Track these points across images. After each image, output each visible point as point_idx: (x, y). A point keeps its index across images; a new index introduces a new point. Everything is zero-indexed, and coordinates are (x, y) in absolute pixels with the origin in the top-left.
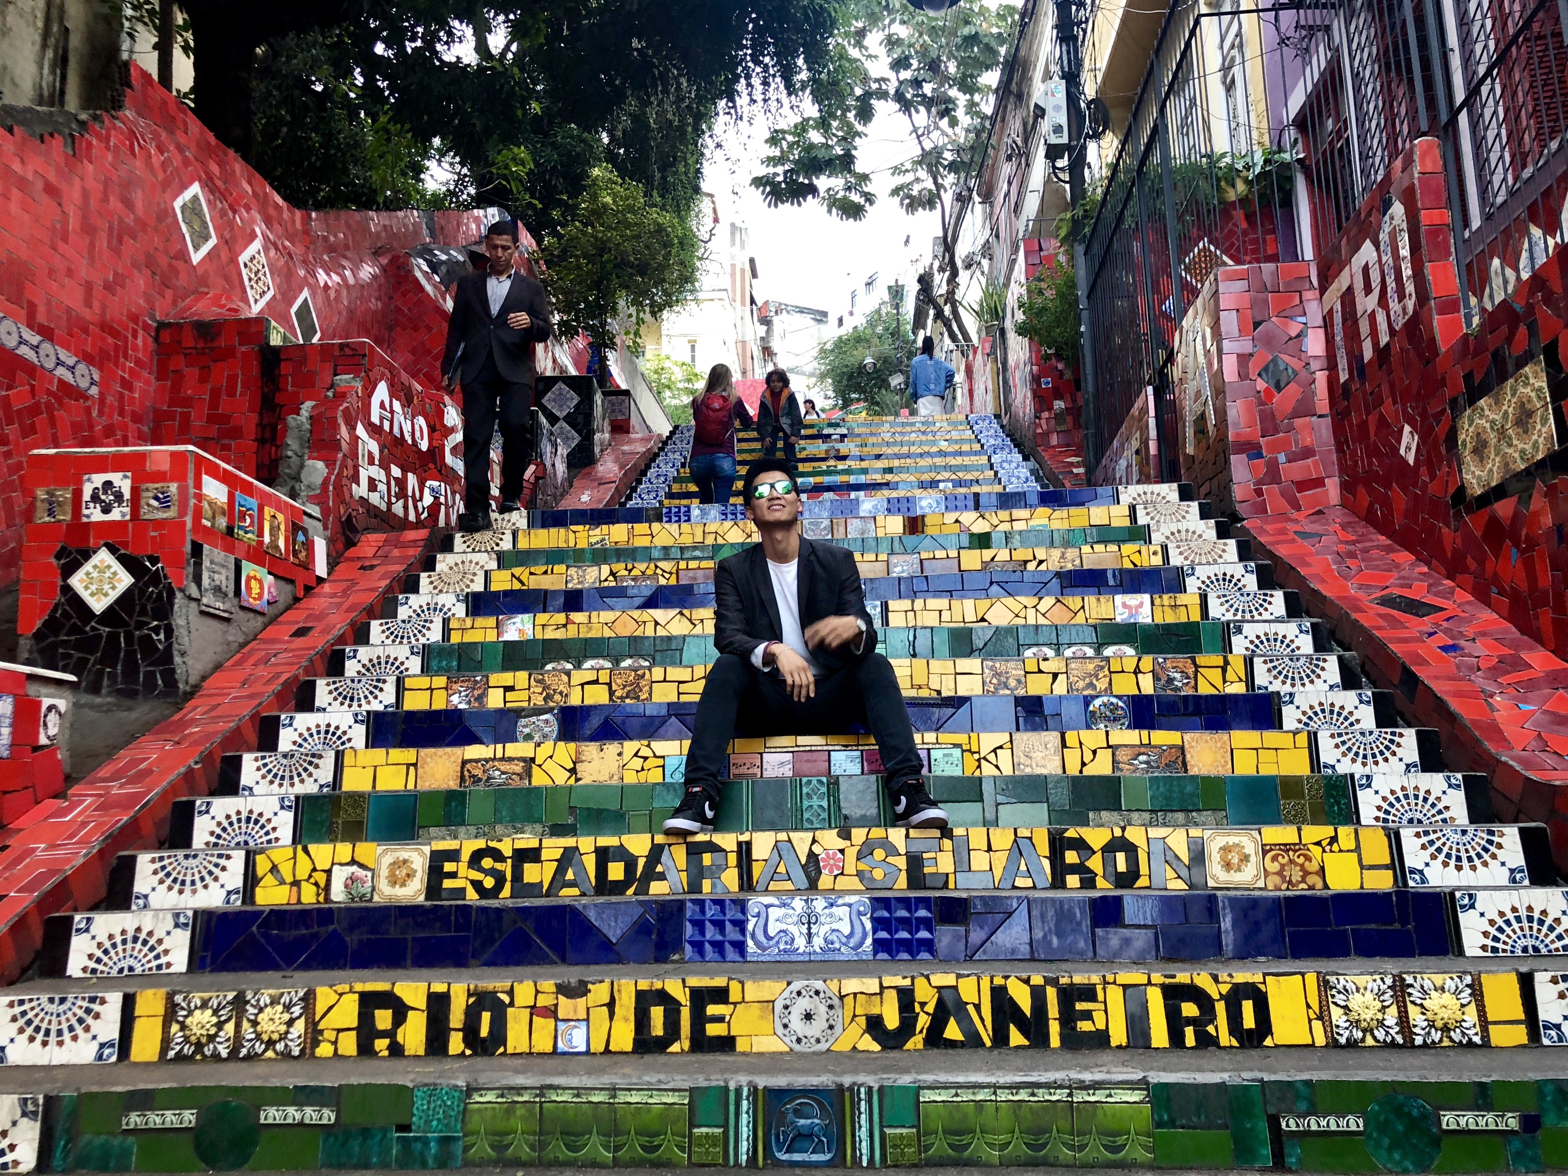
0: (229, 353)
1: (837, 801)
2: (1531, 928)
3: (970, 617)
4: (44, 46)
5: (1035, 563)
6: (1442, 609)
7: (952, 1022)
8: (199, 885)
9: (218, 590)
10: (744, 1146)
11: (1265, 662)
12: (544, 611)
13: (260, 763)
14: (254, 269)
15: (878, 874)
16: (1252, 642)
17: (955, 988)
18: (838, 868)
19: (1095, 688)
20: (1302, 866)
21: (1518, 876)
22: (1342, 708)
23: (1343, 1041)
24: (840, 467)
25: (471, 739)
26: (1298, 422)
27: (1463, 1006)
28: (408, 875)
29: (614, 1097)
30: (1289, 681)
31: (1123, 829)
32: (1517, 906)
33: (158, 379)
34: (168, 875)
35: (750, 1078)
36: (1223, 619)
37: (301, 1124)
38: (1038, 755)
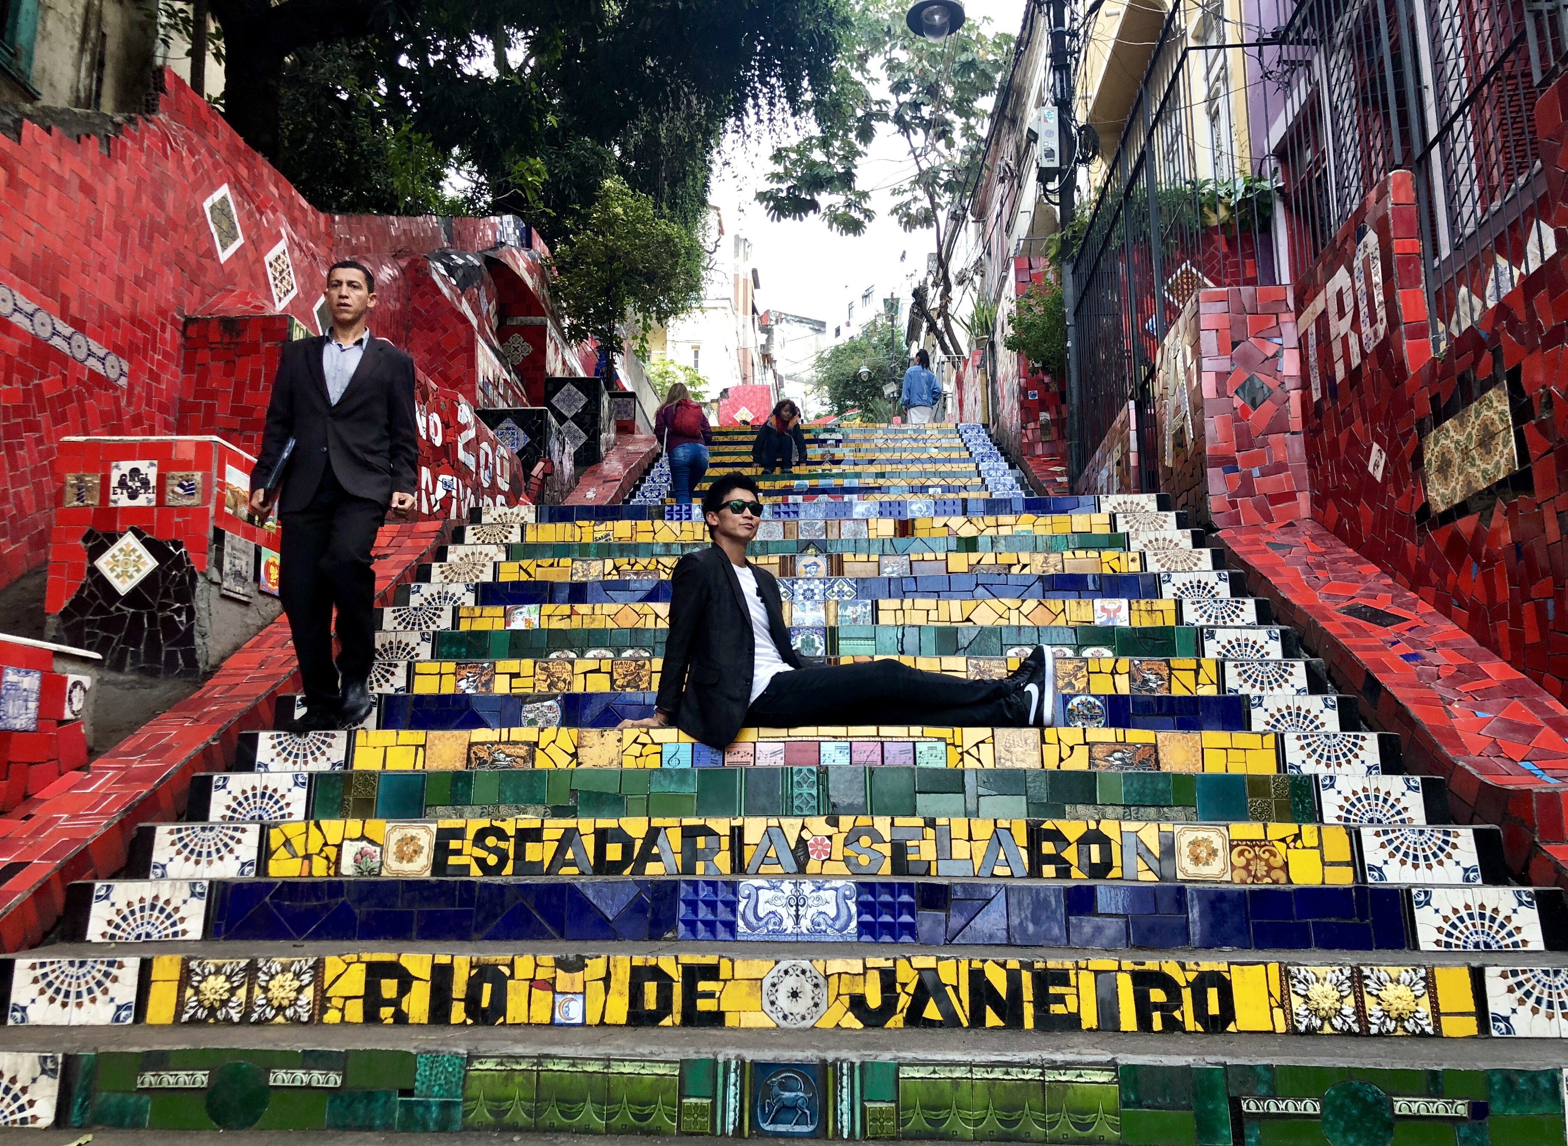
0: (254, 348)
1: (826, 790)
2: (1483, 925)
3: (957, 616)
4: (82, 50)
5: (1019, 567)
6: (1406, 620)
7: (931, 1002)
8: (215, 856)
9: (238, 575)
10: (731, 1116)
11: (1236, 666)
12: (551, 602)
13: (276, 741)
14: (279, 269)
15: (864, 860)
16: (1224, 647)
17: (935, 970)
18: (825, 853)
19: (1073, 687)
20: (1267, 861)
21: (1472, 875)
22: (1308, 711)
23: (1302, 1028)
24: (835, 471)
25: (478, 722)
26: (1272, 438)
27: (1417, 997)
28: (415, 852)
29: (608, 1067)
30: (1258, 685)
31: (1098, 822)
32: (1471, 903)
33: (184, 372)
34: (185, 846)
35: (738, 1052)
36: (1197, 624)
37: (309, 1087)
38: (1018, 750)
